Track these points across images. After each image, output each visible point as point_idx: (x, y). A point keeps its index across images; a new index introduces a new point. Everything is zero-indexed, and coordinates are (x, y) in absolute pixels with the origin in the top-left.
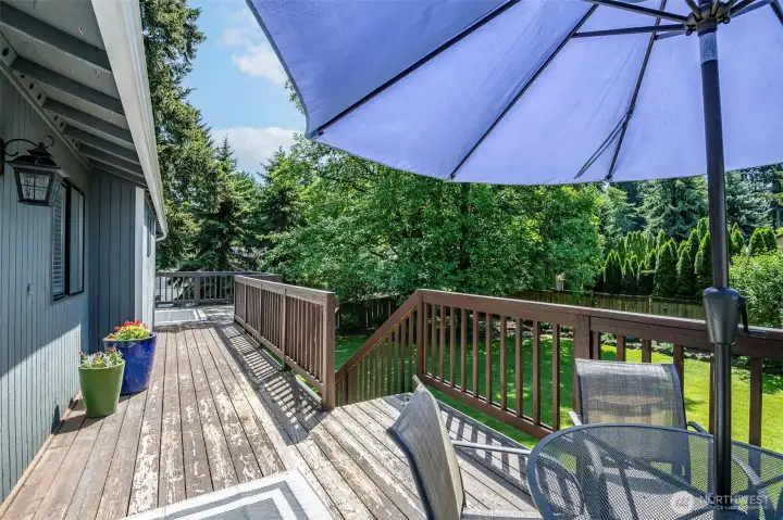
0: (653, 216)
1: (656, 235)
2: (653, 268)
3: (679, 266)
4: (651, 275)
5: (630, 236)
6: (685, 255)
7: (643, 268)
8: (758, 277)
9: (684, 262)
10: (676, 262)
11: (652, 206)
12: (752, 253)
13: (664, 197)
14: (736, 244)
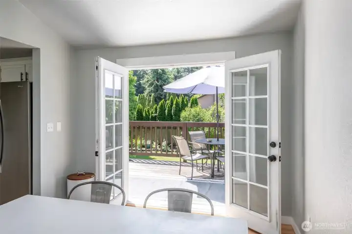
0: (149, 87)
1: (150, 96)
2: (156, 113)
3: (166, 111)
4: (156, 116)
5: (140, 96)
6: (168, 107)
7: (152, 113)
8: (194, 116)
9: (168, 110)
10: (165, 110)
11: (148, 82)
12: (191, 107)
13: (153, 77)
14: (186, 103)
